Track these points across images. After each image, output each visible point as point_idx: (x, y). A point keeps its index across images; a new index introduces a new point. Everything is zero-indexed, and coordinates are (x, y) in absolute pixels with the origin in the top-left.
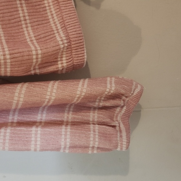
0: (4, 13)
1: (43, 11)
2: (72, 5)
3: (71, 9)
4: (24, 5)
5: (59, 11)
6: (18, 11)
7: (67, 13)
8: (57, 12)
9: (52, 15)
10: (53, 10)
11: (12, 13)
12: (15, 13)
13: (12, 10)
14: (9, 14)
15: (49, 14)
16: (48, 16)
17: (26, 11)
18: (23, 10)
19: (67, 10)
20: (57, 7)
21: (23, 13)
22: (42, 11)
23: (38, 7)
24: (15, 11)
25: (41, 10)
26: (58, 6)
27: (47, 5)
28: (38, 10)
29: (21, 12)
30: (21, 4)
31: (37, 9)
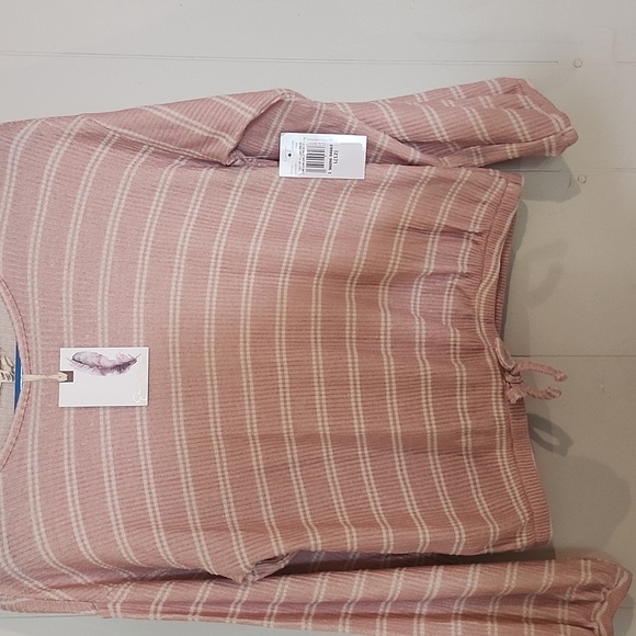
5: (517, 473)
6: (466, 472)
7: (527, 477)
8: (514, 474)
9: (507, 477)
10: (508, 470)
11: (459, 475)
12: (463, 475)
14: (456, 477)
15: (504, 476)
16: (502, 478)
17: (475, 472)
18: (471, 471)
20: (514, 467)
21: (473, 475)
22: (495, 472)
23: (489, 466)
24: (462, 473)
25: (494, 469)
27: (500, 464)
28: (489, 470)
29: (469, 473)
30: (469, 463)
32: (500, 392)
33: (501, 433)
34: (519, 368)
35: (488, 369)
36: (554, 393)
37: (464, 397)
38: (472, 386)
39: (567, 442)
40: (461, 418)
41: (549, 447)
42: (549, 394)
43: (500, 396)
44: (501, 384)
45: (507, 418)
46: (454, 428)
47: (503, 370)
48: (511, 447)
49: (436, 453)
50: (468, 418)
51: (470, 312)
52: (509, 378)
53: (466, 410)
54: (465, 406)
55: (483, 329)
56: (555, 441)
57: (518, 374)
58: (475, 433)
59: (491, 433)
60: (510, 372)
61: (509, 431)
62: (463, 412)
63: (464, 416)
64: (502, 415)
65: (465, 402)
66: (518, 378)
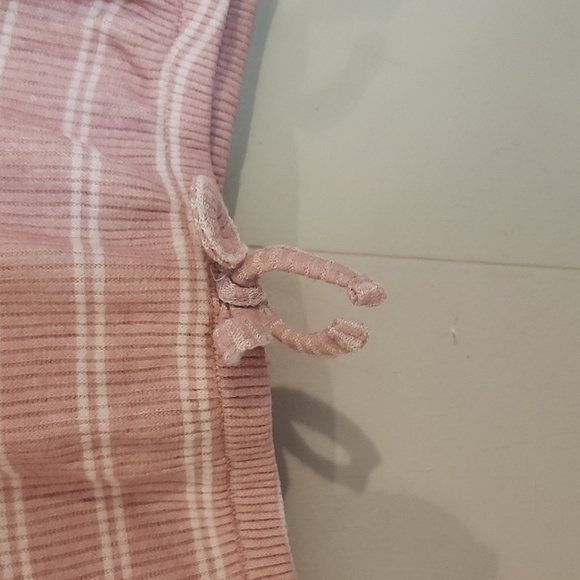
0: (49, 559)
1: (182, 543)
2: (281, 536)
3: (276, 551)
4: (120, 525)
5: (236, 551)
6: (97, 548)
7: (261, 563)
8: (229, 554)
9: (210, 560)
10: (214, 542)
11: (77, 557)
12: (88, 556)
13: (80, 546)
14: (68, 562)
15: (200, 556)
16: (195, 564)
17: (124, 548)
18: (114, 544)
19: (263, 553)
20: (229, 535)
21: (116, 556)
22: (178, 545)
23: (165, 528)
24: (87, 550)
25: (176, 539)
26: (231, 532)
27: (195, 524)
28: (165, 541)
29: (106, 552)
30: (111, 520)
31: (162, 536)
32: (201, 330)
33: (198, 443)
34: (257, 264)
35: (170, 265)
36: (346, 340)
37: (100, 341)
38: (122, 309)
39: (367, 457)
40: (83, 402)
41: (325, 469)
42: (333, 340)
43: (200, 341)
44: (203, 307)
45: (216, 403)
46: (58, 431)
47: (215, 271)
48: (224, 480)
49: (18, 494)
50: (102, 401)
51: (142, 111)
52: (228, 291)
53: (101, 378)
54: (100, 367)
55: (176, 161)
56: (340, 455)
57: (253, 282)
58: (123, 443)
59: (168, 444)
60: (231, 274)
61: (220, 437)
62: (92, 385)
63: (92, 396)
64: (203, 394)
65: (100, 354)
66: (250, 292)
